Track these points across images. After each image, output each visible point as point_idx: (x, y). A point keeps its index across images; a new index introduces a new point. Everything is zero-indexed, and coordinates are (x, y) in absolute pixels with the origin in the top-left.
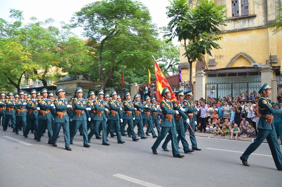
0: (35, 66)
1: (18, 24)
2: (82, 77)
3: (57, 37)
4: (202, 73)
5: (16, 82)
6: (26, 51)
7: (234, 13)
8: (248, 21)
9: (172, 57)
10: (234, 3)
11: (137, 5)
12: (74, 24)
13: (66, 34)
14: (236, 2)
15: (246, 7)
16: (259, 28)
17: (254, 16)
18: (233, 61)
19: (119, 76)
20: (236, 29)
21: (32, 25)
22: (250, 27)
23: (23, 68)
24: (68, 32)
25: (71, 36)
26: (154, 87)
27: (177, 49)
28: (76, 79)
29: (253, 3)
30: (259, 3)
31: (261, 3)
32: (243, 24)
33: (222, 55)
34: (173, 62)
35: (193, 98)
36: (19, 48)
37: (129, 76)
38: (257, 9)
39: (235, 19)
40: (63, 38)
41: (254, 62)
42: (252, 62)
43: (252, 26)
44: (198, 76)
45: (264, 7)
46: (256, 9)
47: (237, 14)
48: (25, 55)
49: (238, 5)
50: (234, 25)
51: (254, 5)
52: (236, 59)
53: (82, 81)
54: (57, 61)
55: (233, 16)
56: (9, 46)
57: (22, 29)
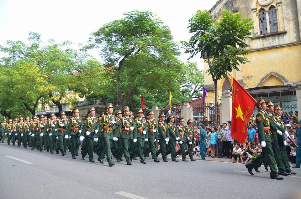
0: (51, 88)
1: (35, 46)
2: (100, 101)
3: (74, 60)
4: (228, 93)
5: (32, 107)
6: (42, 73)
7: (262, 30)
8: (278, 38)
9: (197, 82)
10: (261, 20)
11: (157, 23)
12: (92, 44)
13: (84, 56)
14: (264, 19)
15: (275, 24)
16: (290, 45)
17: (285, 33)
18: (263, 81)
19: (138, 100)
20: (265, 47)
21: (49, 48)
22: (280, 44)
23: (39, 90)
24: (86, 54)
25: (89, 58)
26: (176, 111)
27: (202, 74)
28: (94, 104)
29: (282, 19)
30: (290, 19)
31: (292, 18)
32: (273, 41)
33: (251, 75)
34: (197, 88)
35: (219, 121)
36: (35, 69)
37: (149, 101)
38: (288, 25)
39: (264, 36)
40: (80, 61)
41: (287, 81)
42: (284, 82)
43: (283, 44)
44: (224, 96)
45: (295, 22)
46: (286, 25)
47: (265, 31)
48: (41, 76)
49: (266, 22)
50: (263, 43)
51: (283, 21)
52: (267, 79)
53: (99, 106)
54: (74, 83)
55: (261, 33)
56: (25, 67)
57: (39, 51)
